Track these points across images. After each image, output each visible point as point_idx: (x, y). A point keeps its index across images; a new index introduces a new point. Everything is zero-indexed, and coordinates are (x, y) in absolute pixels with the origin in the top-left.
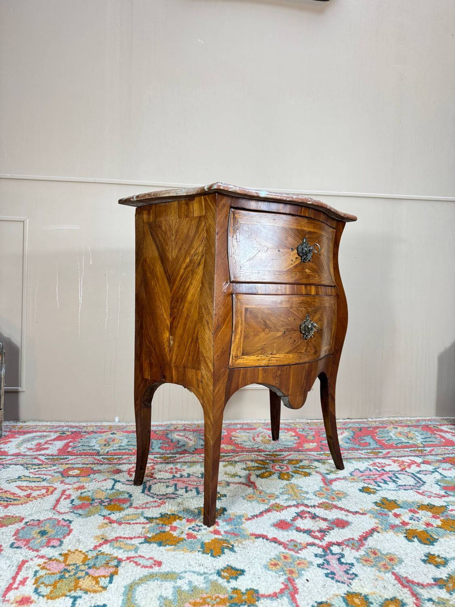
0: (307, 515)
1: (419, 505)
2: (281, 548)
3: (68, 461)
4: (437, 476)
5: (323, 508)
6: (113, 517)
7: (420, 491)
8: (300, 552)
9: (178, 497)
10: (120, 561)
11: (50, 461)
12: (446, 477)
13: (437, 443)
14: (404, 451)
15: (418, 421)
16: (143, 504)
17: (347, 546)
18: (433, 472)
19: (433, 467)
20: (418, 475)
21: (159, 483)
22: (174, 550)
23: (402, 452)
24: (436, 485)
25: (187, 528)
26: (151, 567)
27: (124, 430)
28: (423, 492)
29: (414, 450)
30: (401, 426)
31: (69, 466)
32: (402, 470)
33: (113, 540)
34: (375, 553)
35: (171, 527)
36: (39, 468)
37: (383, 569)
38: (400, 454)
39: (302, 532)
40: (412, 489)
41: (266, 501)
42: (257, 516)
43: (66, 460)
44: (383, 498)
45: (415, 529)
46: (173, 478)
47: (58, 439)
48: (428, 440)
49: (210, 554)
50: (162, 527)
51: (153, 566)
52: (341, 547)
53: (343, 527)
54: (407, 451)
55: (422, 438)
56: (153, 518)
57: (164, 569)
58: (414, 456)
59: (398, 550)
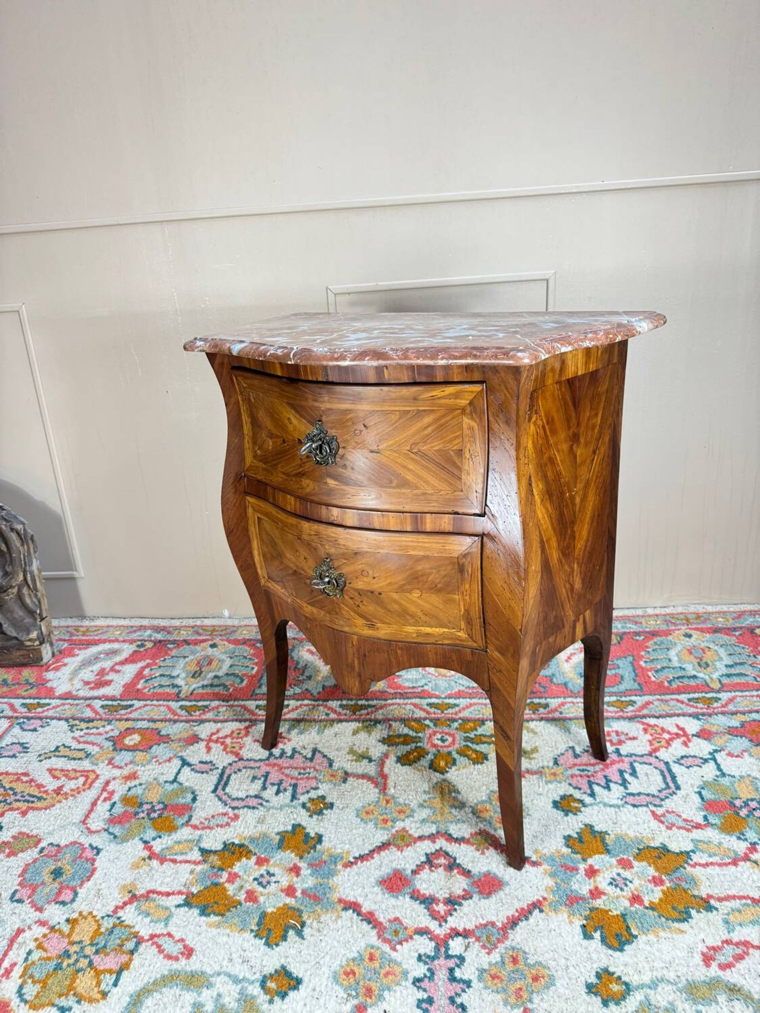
0: (442, 861)
1: (641, 847)
2: (372, 937)
3: (130, 713)
4: (709, 771)
5: (473, 845)
6: (158, 846)
7: (659, 811)
8: (398, 947)
9: (261, 804)
10: (140, 941)
11: (105, 713)
12: (723, 775)
13: (750, 680)
14: (678, 701)
15: (741, 615)
16: (206, 819)
17: (478, 939)
18: (706, 761)
19: (711, 748)
20: (675, 768)
21: (244, 770)
22: (218, 926)
23: (674, 703)
24: (697, 795)
25: (251, 878)
26: (177, 959)
27: (232, 637)
28: (664, 815)
29: (697, 700)
30: (702, 630)
31: (129, 724)
32: (650, 754)
33: (142, 896)
34: (515, 960)
35: (230, 874)
36: (87, 728)
37: (512, 1000)
38: (667, 709)
39: (418, 902)
40: (647, 806)
41: (390, 824)
42: (362, 858)
43: (129, 710)
44: (586, 825)
45: (607, 908)
46: (268, 759)
47: (132, 659)
48: (737, 670)
49: (264, 940)
50: (216, 875)
51: (180, 956)
52: (467, 941)
53: (489, 894)
54: (682, 702)
55: (726, 666)
56: (211, 851)
57: (193, 965)
58: (690, 715)
59: (556, 956)
